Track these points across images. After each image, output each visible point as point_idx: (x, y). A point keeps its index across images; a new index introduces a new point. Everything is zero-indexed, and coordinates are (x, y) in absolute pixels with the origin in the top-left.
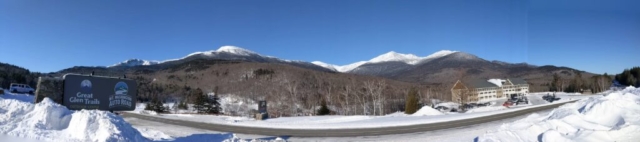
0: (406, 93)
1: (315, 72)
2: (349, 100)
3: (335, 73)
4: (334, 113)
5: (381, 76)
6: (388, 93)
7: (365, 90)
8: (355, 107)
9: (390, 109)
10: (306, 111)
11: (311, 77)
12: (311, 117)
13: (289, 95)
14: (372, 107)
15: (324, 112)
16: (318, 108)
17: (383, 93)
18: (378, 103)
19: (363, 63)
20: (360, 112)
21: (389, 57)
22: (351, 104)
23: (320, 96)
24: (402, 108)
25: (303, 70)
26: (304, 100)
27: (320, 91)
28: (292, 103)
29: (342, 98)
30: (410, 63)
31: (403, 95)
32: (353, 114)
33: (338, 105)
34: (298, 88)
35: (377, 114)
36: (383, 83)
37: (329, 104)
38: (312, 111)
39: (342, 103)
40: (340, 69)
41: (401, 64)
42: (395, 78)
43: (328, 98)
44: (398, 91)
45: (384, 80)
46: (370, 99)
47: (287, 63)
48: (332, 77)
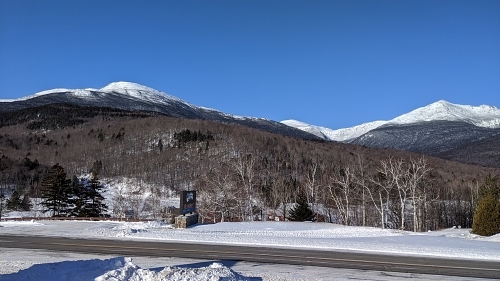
0: (475, 188)
1: (287, 140)
2: (351, 195)
3: (324, 141)
4: (322, 219)
5: (417, 151)
6: (432, 186)
7: (382, 177)
8: (362, 209)
9: (437, 220)
10: (269, 211)
11: (279, 148)
12: (278, 223)
13: (239, 180)
14: (396, 210)
15: (303, 214)
16: (292, 206)
17: (421, 186)
18: (410, 206)
19: (385, 122)
20: (373, 221)
21: (434, 111)
22: (356, 202)
23: (295, 184)
24: (463, 220)
25: (265, 135)
26: (266, 192)
27: (295, 174)
28: (244, 194)
29: (338, 191)
30: (485, 124)
31: (468, 192)
32: (360, 224)
33: (330, 204)
34: (256, 169)
35: (409, 227)
36: (421, 166)
37: (313, 200)
38: (279, 212)
39: (338, 200)
40: (333, 135)
41: (464, 126)
42: (446, 156)
43: (311, 189)
44: (455, 184)
45: (423, 160)
46: (394, 195)
47: (238, 121)
48: (318, 149)
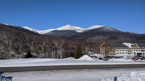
1: (24, 33)
2: (44, 50)
3: (37, 34)
4: (35, 57)
5: (62, 38)
6: (65, 47)
7: (53, 45)
8: (47, 54)
9: (66, 55)
10: (17, 55)
11: (22, 36)
12: (20, 59)
13: (6, 46)
14: (56, 53)
15: (29, 56)
16: (25, 54)
17: (63, 47)
18: (60, 52)
19: (53, 30)
20: (50, 57)
21: (67, 27)
22: (45, 52)
23: (27, 47)
24: (72, 55)
25: (17, 31)
26: (17, 50)
27: (27, 44)
28: (8, 51)
29: (40, 49)
30: (78, 31)
31: (74, 48)
32: (46, 58)
33: (37, 52)
34: (13, 42)
35: (59, 58)
37: (32, 52)
38: (21, 56)
39: (40, 52)
40: (40, 32)
41: (74, 32)
42: (69, 39)
43: (32, 48)
44: (71, 46)
45: (64, 40)
46: (56, 49)
47: (6, 26)
48: (35, 36)
